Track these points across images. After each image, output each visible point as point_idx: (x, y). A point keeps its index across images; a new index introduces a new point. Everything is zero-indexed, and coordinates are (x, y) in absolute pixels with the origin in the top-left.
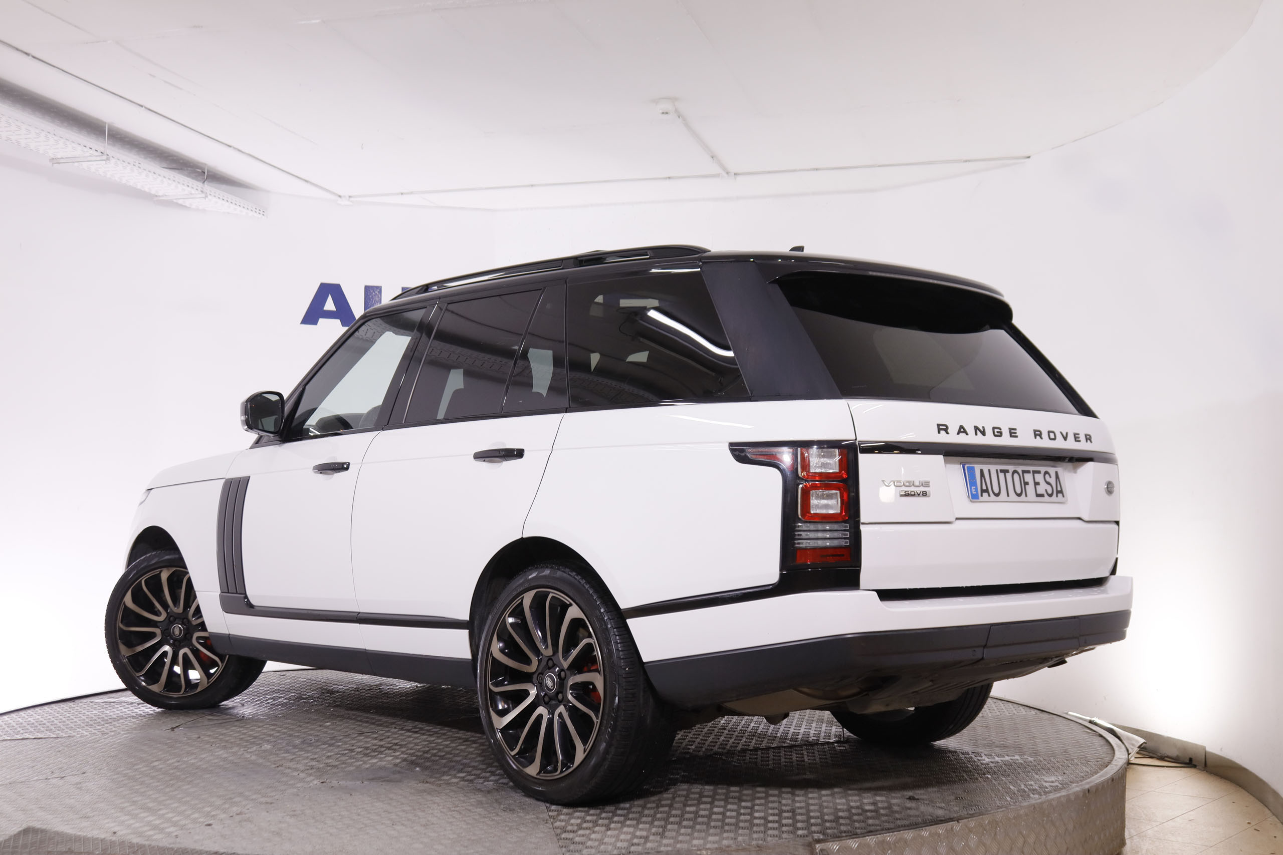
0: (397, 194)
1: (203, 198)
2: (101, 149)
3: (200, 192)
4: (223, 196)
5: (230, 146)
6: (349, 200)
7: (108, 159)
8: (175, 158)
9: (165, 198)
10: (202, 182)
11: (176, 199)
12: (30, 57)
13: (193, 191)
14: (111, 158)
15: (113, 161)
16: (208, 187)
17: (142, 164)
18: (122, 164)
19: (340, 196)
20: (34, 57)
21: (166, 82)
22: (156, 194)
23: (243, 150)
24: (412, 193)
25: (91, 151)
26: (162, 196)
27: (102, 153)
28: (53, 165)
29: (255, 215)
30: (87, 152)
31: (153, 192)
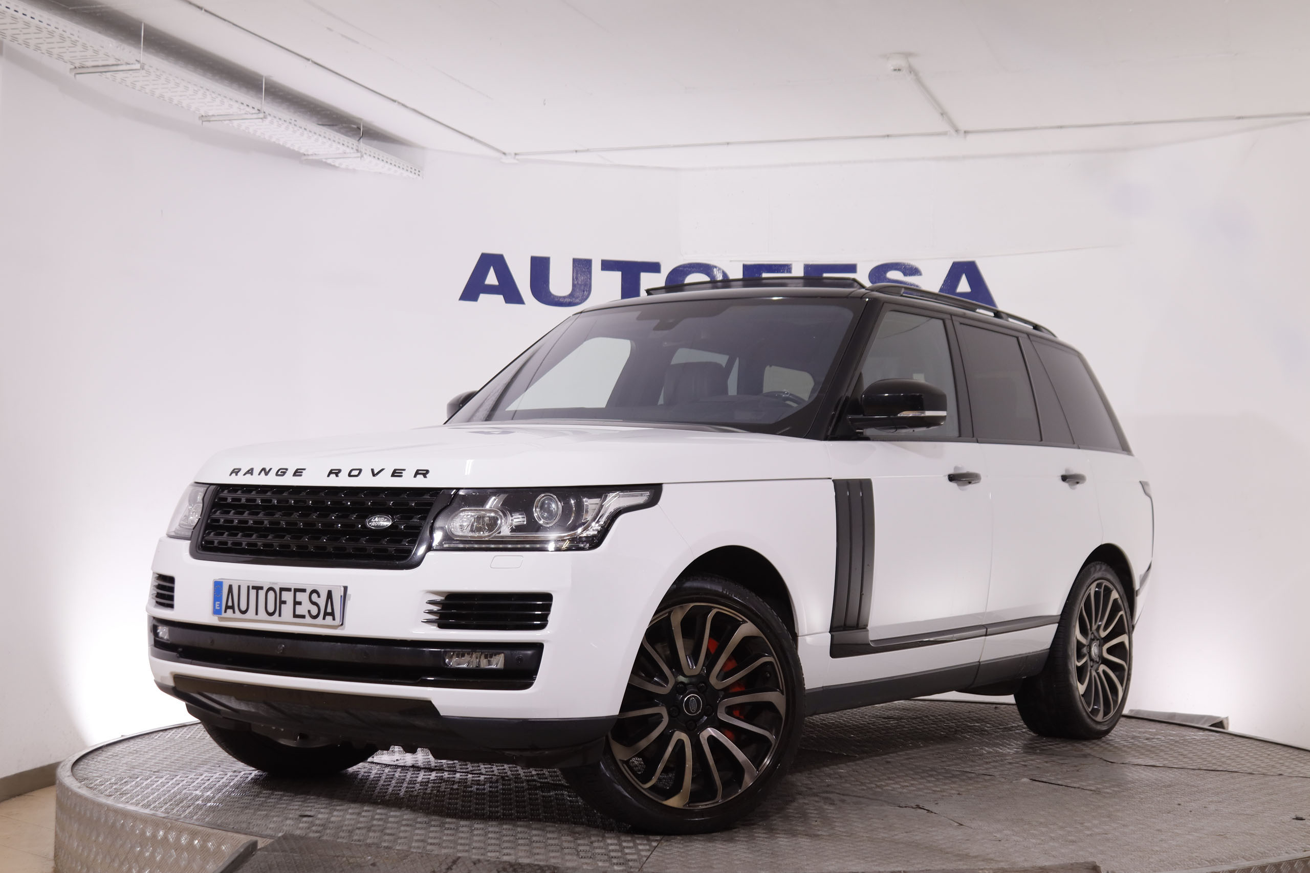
0: (571, 152)
1: (358, 157)
2: (258, 106)
3: (356, 151)
4: (379, 155)
5: (394, 101)
6: (514, 158)
7: (265, 117)
8: (329, 112)
9: (314, 157)
10: (358, 139)
11: (326, 159)
12: (203, 11)
13: (348, 150)
14: (268, 117)
15: (269, 118)
16: (363, 145)
17: (298, 121)
18: (278, 122)
19: (504, 154)
20: (206, 11)
21: (343, 36)
22: (306, 153)
23: (408, 105)
24: (588, 150)
25: (248, 109)
26: (312, 155)
27: (258, 110)
28: (202, 123)
29: (411, 175)
30: (244, 109)
31: (302, 151)
